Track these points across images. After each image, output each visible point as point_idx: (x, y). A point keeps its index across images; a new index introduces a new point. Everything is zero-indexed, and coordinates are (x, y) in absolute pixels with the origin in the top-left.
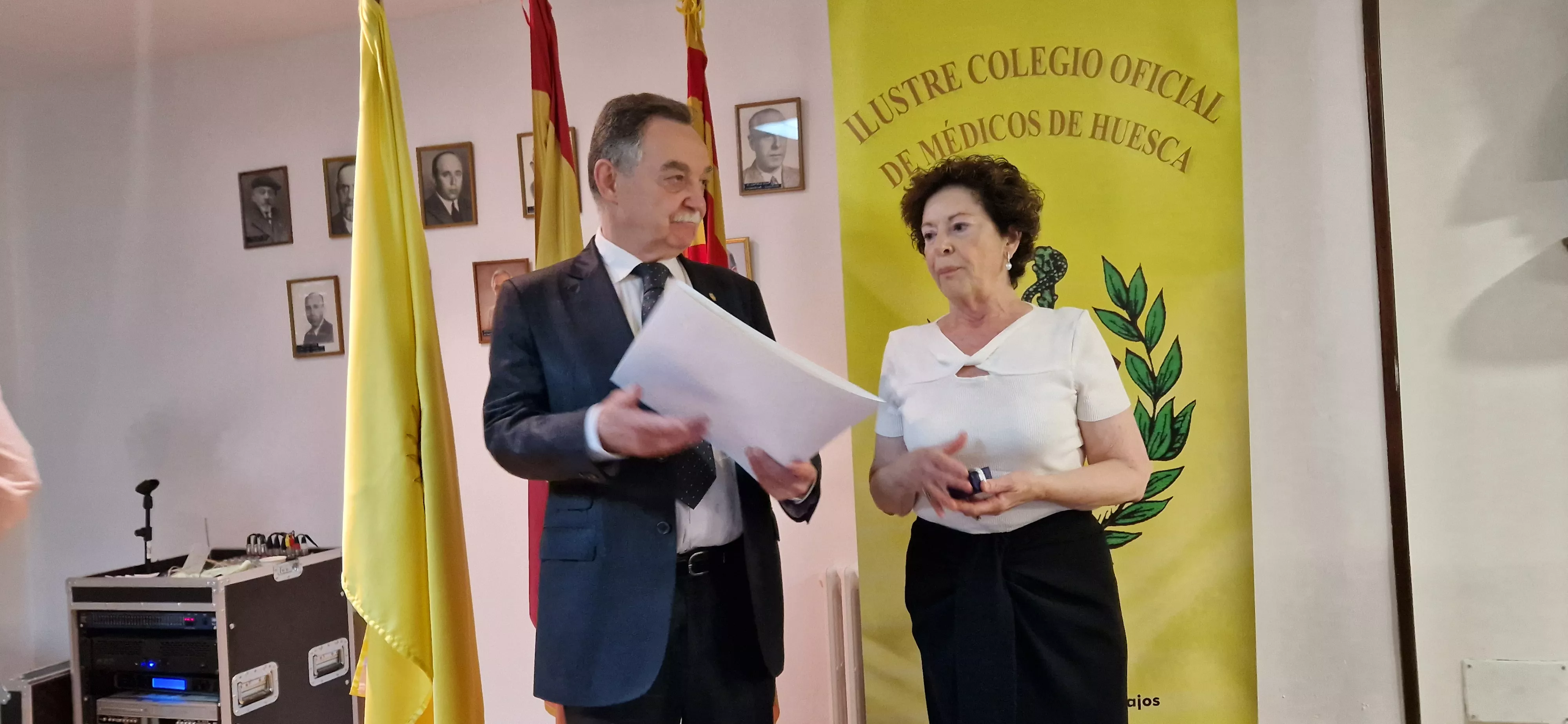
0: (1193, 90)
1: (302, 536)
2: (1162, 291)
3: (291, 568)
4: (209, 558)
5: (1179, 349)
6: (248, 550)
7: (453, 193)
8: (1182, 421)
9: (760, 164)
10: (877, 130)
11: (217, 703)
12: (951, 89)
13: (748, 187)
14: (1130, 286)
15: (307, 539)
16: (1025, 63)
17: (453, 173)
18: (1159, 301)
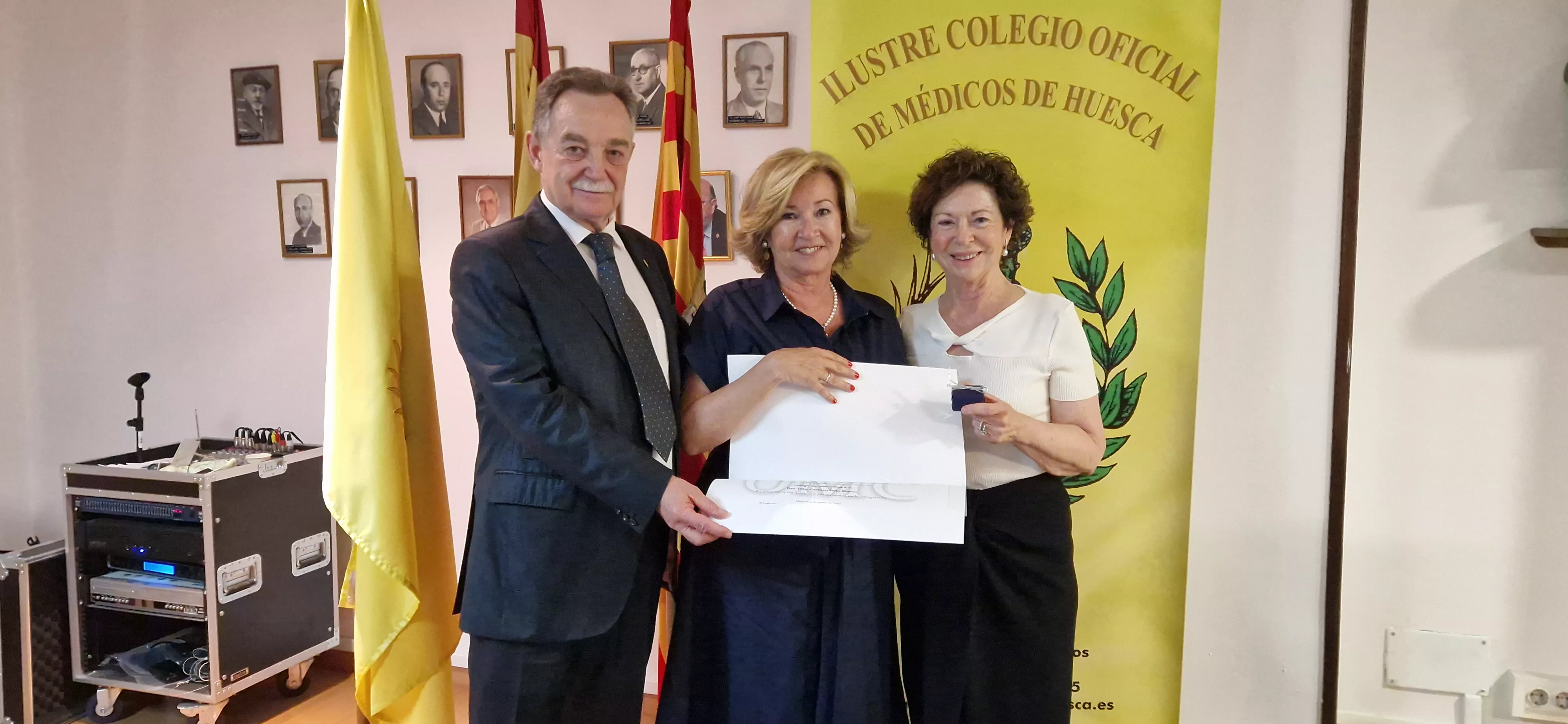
0: (1170, 67)
1: (288, 433)
2: (1122, 265)
3: (276, 464)
4: (198, 451)
5: (1135, 322)
6: (236, 443)
7: (441, 104)
8: (1132, 392)
9: (744, 97)
10: (852, 91)
11: (204, 590)
12: (929, 53)
13: (731, 119)
14: (1091, 258)
15: (292, 436)
16: (1004, 30)
17: (441, 84)
18: (1119, 274)
